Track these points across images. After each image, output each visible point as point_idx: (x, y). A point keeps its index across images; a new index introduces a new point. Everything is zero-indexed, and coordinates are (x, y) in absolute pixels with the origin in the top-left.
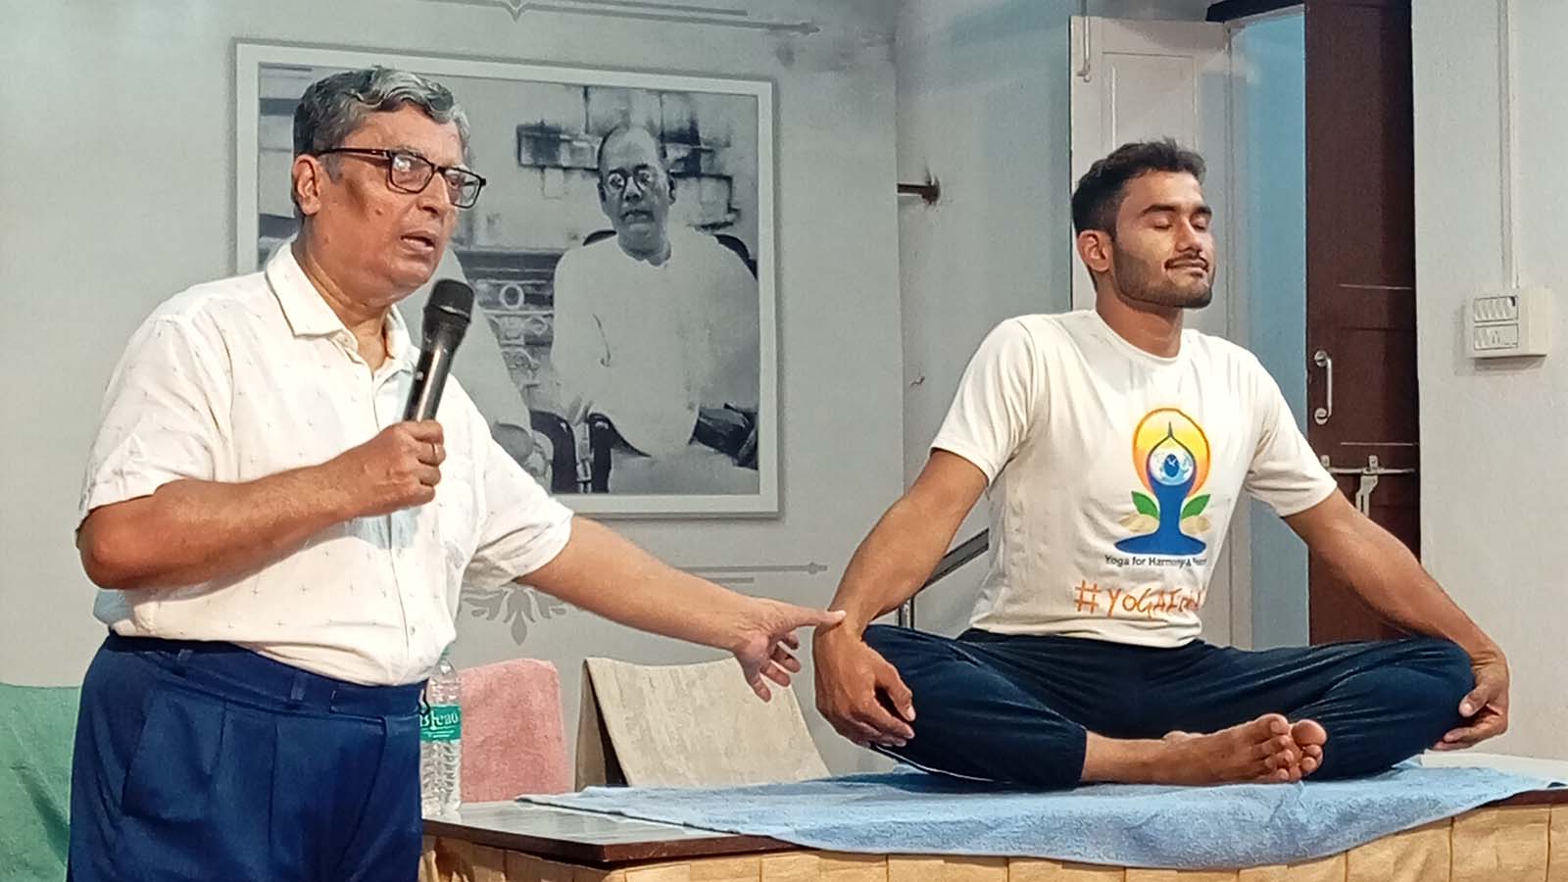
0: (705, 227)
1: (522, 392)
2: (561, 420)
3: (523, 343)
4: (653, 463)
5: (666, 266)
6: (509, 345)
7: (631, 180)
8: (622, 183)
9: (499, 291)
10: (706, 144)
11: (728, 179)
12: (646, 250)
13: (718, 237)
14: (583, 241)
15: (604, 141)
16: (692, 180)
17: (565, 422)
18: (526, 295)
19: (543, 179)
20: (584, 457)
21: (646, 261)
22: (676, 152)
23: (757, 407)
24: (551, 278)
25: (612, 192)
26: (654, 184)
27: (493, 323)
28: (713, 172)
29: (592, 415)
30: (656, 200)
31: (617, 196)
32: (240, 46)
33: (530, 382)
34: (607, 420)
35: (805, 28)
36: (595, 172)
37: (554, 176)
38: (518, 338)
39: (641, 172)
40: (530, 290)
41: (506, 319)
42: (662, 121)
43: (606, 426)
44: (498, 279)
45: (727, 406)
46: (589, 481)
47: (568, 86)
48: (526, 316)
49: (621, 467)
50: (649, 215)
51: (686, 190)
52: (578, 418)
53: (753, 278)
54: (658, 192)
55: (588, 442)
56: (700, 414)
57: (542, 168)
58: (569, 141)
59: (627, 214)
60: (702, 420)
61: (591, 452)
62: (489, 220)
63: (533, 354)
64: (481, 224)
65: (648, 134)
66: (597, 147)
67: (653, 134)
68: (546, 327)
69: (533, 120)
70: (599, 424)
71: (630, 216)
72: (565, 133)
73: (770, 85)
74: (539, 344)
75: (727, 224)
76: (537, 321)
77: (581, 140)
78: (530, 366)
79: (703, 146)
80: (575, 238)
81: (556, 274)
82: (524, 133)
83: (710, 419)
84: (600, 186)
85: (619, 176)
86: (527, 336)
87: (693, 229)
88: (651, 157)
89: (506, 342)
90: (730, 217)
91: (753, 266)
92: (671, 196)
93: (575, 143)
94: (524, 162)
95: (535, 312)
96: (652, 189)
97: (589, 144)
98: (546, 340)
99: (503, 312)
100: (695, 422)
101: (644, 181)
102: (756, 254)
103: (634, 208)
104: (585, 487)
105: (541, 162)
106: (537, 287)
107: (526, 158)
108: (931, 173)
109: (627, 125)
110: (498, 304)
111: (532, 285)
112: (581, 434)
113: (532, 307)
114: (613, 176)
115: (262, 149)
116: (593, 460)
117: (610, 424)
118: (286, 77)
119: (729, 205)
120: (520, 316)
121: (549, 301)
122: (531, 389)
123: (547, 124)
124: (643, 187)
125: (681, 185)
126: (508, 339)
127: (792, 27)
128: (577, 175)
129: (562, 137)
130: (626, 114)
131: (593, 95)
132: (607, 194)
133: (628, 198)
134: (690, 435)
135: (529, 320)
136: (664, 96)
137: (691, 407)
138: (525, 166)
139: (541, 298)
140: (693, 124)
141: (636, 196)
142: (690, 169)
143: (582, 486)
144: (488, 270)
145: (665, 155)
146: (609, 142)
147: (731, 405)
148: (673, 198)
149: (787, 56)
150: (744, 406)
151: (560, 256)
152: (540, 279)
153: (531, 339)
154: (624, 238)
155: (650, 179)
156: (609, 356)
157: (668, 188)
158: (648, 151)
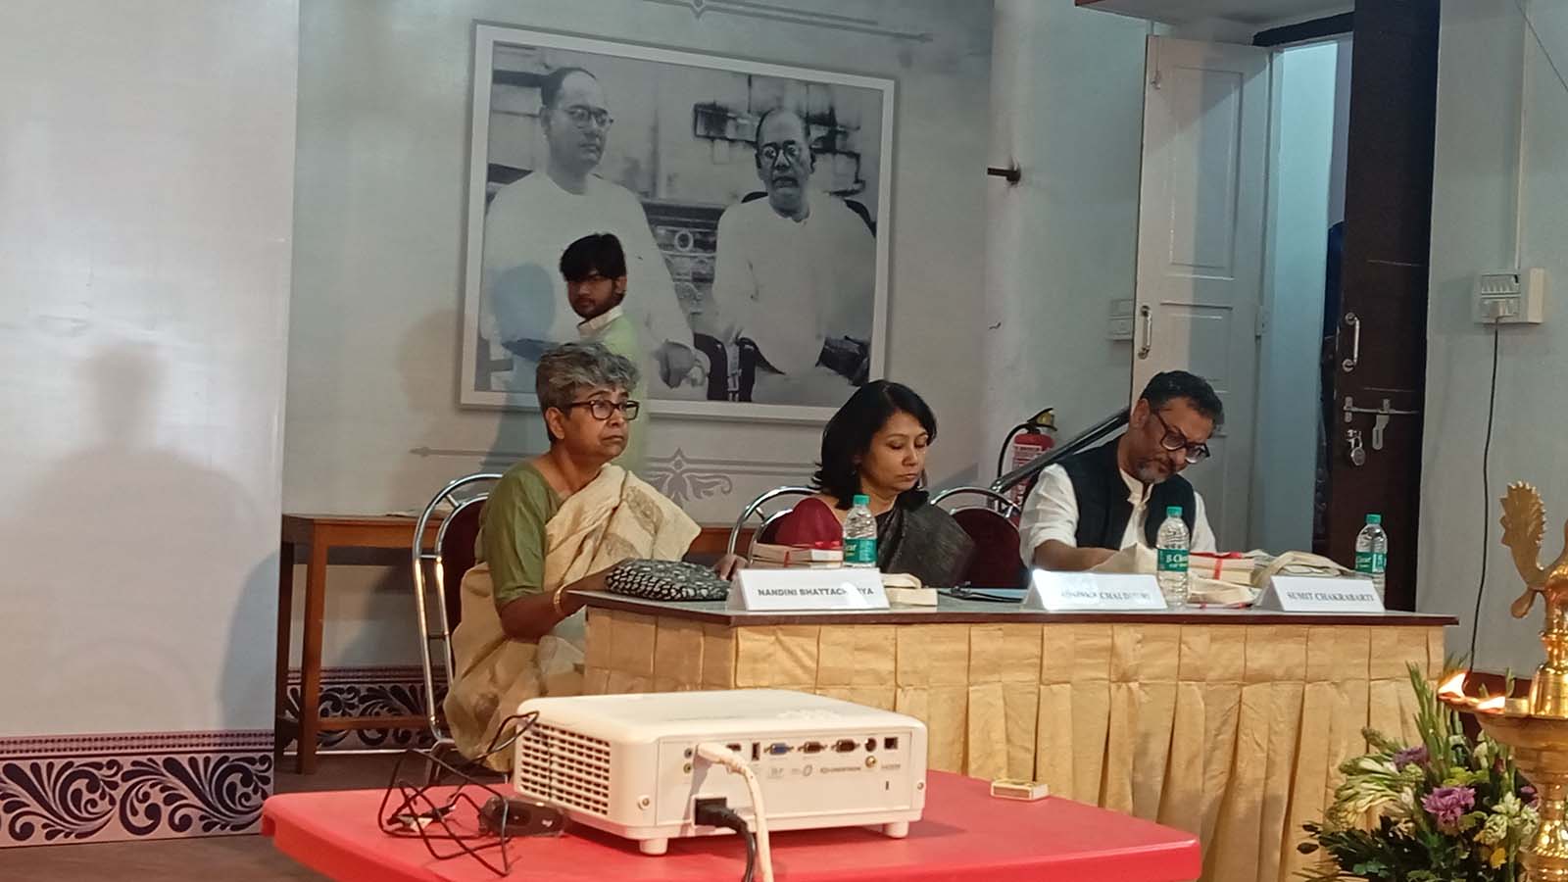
0: (838, 194)
1: (688, 318)
2: (719, 342)
3: (690, 278)
4: (786, 380)
5: (805, 223)
6: (679, 280)
7: (781, 152)
8: (774, 154)
9: (674, 235)
10: (841, 127)
11: (857, 157)
12: (789, 210)
13: (847, 202)
14: (742, 199)
15: (762, 121)
16: (829, 156)
17: (722, 344)
18: (695, 241)
19: (712, 147)
20: (734, 372)
21: (790, 219)
22: (817, 132)
23: (870, 338)
24: (716, 228)
25: (766, 161)
26: (799, 156)
27: (667, 260)
28: (846, 151)
29: (742, 339)
30: (799, 169)
31: (770, 165)
32: (479, 26)
33: (694, 311)
34: (753, 344)
35: (922, 38)
36: (754, 144)
37: (721, 146)
38: (686, 274)
39: (790, 146)
40: (698, 236)
41: (678, 259)
42: (808, 107)
43: (752, 347)
44: (673, 225)
45: (847, 338)
46: (736, 392)
47: (736, 74)
48: (695, 257)
49: (762, 381)
50: (794, 182)
51: (824, 162)
52: (731, 341)
53: (871, 235)
54: (802, 164)
55: (737, 360)
56: (826, 343)
57: (713, 139)
58: (734, 119)
59: (777, 180)
60: (827, 347)
61: (739, 368)
62: (670, 179)
63: (698, 287)
64: (662, 183)
65: (796, 117)
66: (757, 124)
67: (800, 117)
68: (708, 268)
69: (707, 99)
70: (747, 346)
71: (779, 182)
72: (732, 111)
73: (893, 82)
74: (703, 280)
75: (853, 192)
76: (702, 262)
77: (743, 118)
78: (695, 298)
79: (839, 128)
80: (735, 197)
81: (719, 226)
82: (700, 109)
83: (832, 347)
84: (757, 156)
85: (772, 149)
86: (694, 273)
87: (827, 194)
88: (798, 135)
89: (678, 277)
90: (857, 187)
91: (873, 227)
92: (812, 167)
93: (740, 121)
94: (698, 133)
95: (701, 254)
96: (798, 160)
97: (749, 122)
98: (708, 277)
99: (678, 254)
100: (821, 349)
101: (792, 155)
102: (876, 218)
103: (781, 175)
104: (734, 396)
105: (712, 134)
106: (705, 234)
107: (701, 131)
108: (1014, 160)
109: (780, 108)
110: (673, 246)
111: (700, 233)
112: (732, 354)
113: (701, 250)
114: (766, 149)
115: (493, 111)
116: (740, 374)
117: (756, 348)
118: (514, 53)
119: (856, 176)
120: (691, 257)
121: (713, 247)
122: (696, 316)
123: (718, 104)
124: (789, 157)
125: (820, 158)
126: (679, 274)
127: (912, 37)
128: (740, 146)
129: (730, 115)
130: (779, 99)
131: (756, 83)
132: (763, 164)
133: (778, 166)
134: (817, 360)
135: (697, 260)
136: (811, 87)
137: (819, 337)
138: (699, 136)
139: (707, 244)
140: (832, 110)
141: (784, 166)
142: (827, 146)
143: (731, 395)
144: (666, 218)
145: (808, 134)
146: (764, 122)
147: (851, 337)
148: (813, 169)
149: (906, 60)
150: (860, 339)
151: (723, 211)
152: (707, 228)
153: (696, 276)
154: (772, 197)
155: (796, 153)
156: (757, 293)
157: (810, 160)
158: (795, 130)
